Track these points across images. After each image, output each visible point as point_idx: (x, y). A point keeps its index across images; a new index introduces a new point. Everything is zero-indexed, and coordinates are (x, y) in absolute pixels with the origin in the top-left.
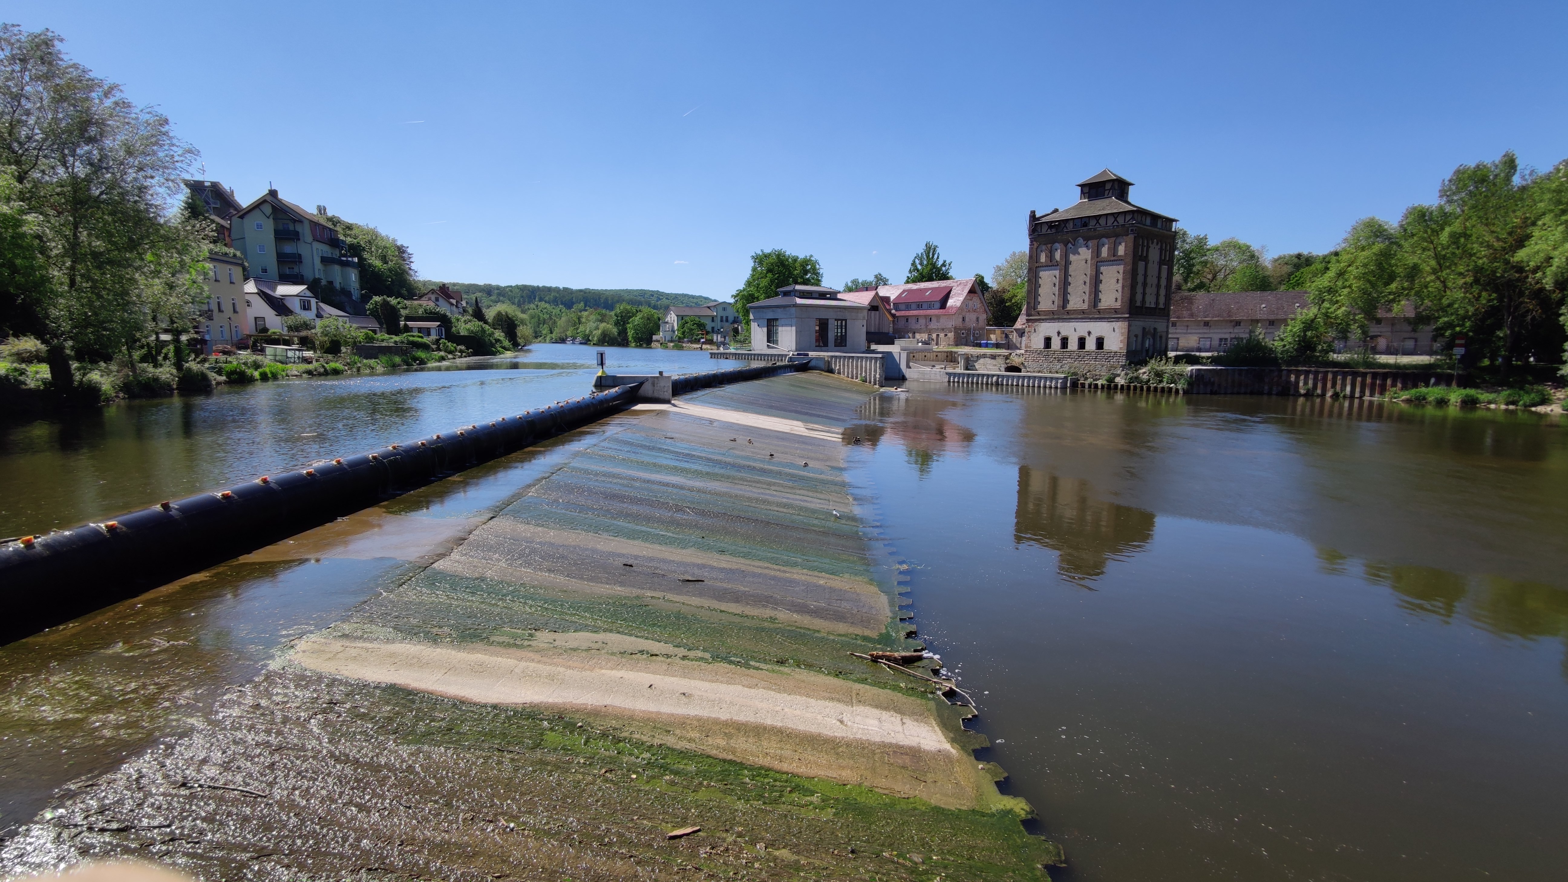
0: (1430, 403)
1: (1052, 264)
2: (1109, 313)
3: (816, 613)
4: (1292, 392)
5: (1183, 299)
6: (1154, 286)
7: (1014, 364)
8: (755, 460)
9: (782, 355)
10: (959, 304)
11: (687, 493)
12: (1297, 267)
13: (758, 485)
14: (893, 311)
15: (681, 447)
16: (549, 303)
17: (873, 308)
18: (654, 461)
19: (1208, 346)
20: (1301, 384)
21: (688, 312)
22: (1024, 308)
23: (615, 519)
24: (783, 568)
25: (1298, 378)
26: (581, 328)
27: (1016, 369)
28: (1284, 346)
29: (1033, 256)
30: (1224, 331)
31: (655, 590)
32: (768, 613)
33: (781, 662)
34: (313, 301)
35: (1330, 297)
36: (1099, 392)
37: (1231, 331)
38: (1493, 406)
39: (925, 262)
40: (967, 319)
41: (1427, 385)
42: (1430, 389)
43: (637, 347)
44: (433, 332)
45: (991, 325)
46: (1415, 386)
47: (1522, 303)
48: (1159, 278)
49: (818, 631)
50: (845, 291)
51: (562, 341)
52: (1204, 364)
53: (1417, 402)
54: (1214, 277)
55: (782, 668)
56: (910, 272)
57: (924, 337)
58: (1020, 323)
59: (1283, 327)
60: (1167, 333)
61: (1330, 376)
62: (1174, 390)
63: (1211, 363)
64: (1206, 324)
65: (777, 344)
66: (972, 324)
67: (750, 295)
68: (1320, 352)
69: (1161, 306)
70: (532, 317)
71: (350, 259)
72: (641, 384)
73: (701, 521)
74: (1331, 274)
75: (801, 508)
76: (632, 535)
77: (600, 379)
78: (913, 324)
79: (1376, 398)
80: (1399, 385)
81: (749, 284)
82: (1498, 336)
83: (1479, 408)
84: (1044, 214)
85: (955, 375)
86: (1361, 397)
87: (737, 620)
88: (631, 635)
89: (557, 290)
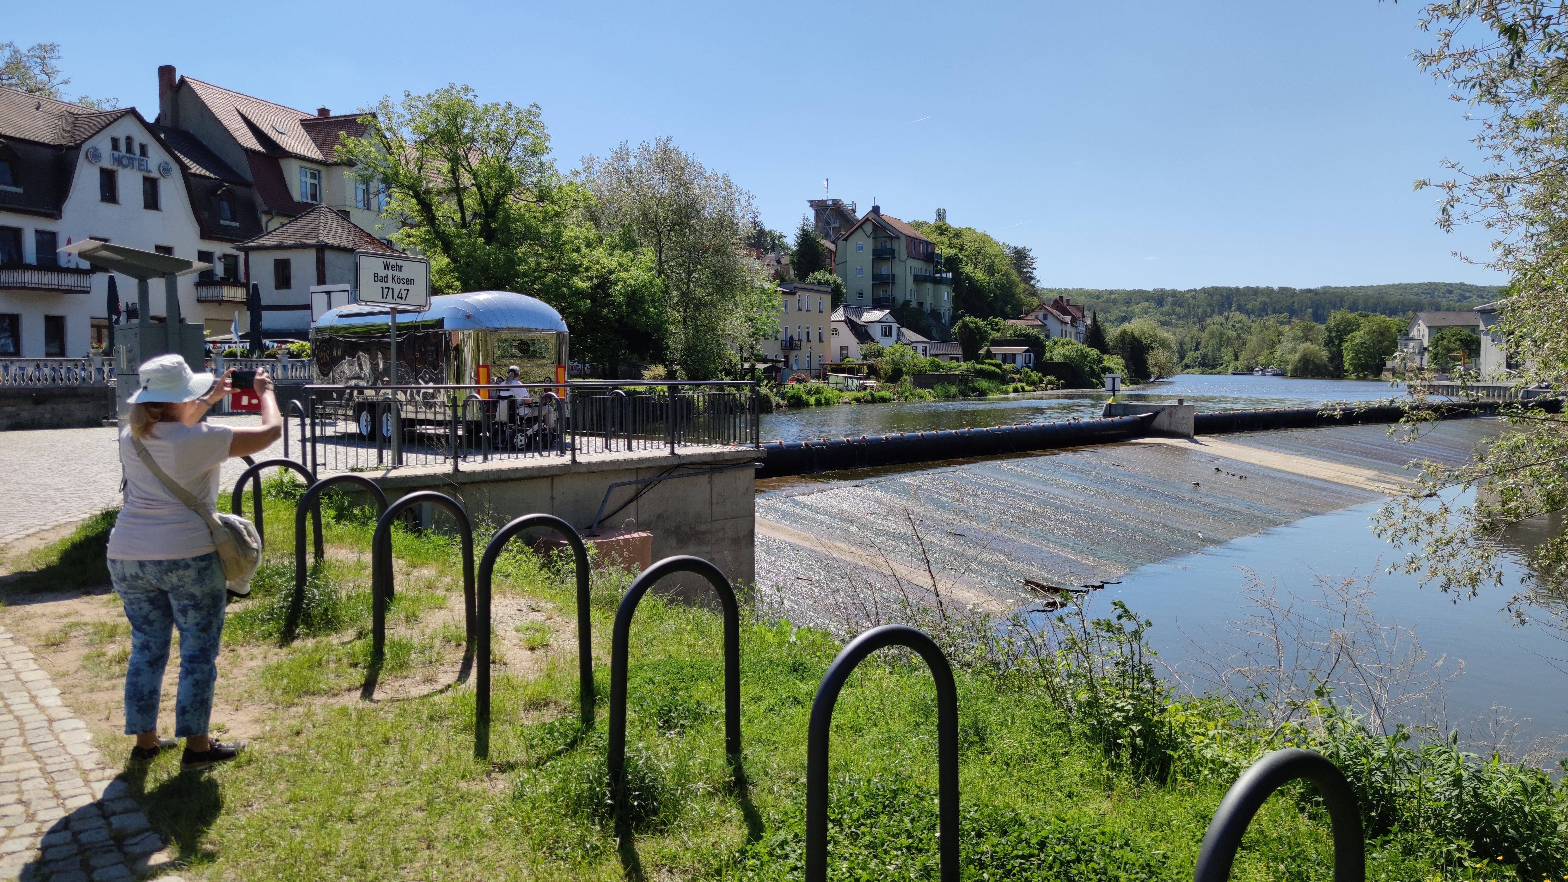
16: (1250, 312)
21: (1450, 320)
26: (1275, 351)
34: (895, 326)
44: (1019, 359)
71: (944, 275)
72: (1156, 414)
77: (1109, 406)
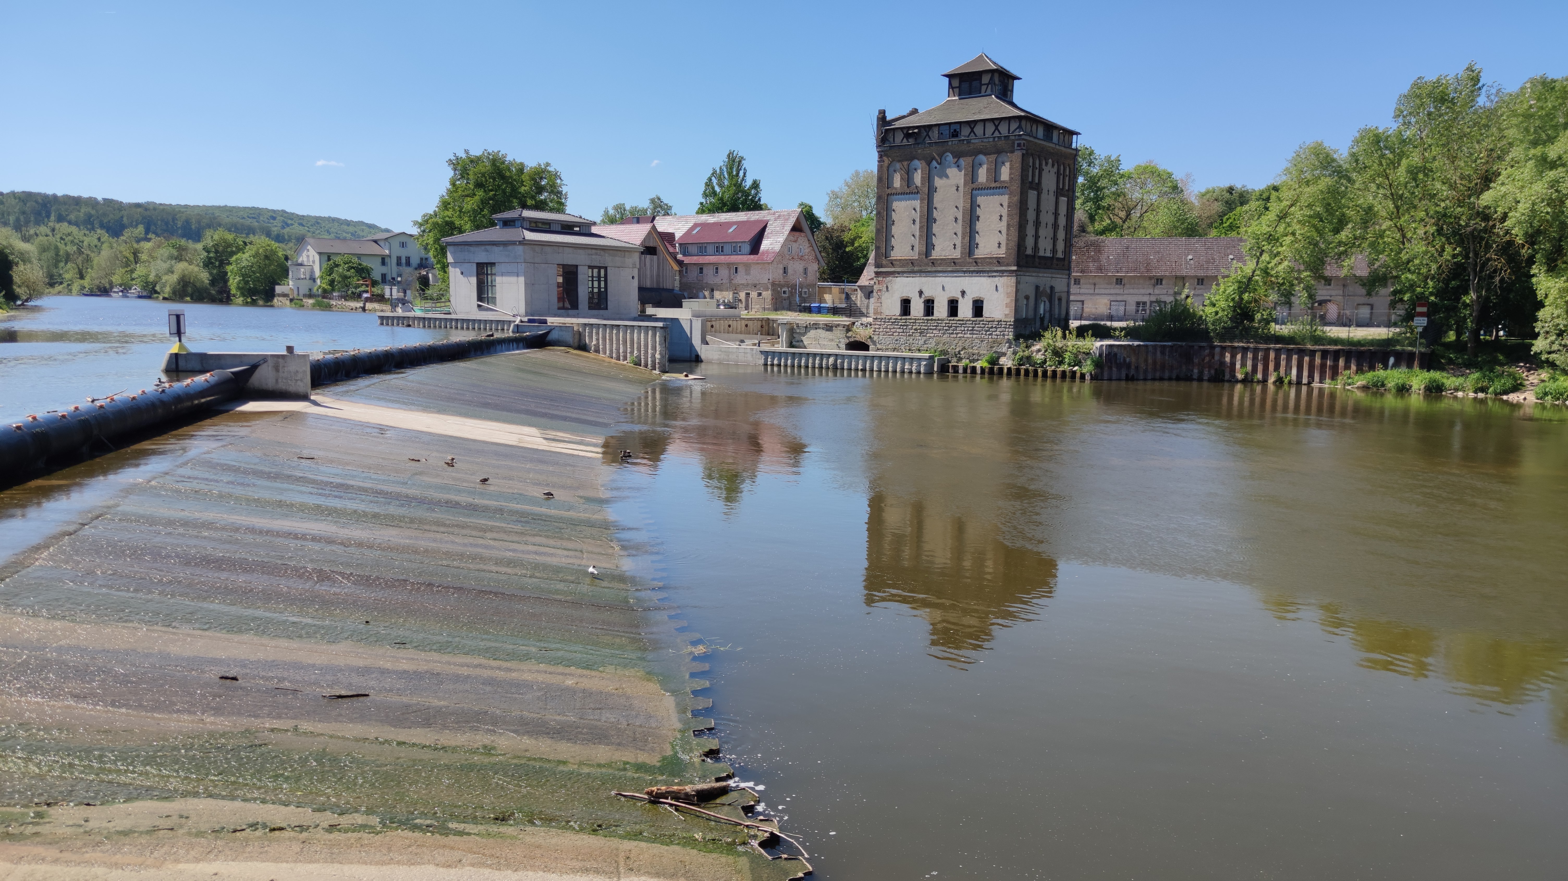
0: (1389, 390)
1: (909, 191)
2: (990, 264)
3: (561, 732)
4: (1227, 377)
5: (1088, 245)
6: (1050, 226)
7: (858, 338)
8: (459, 491)
9: (503, 322)
10: (777, 247)
11: (339, 549)
12: (1230, 206)
13: (465, 532)
14: (680, 257)
15: (327, 473)
16: (77, 224)
17: (649, 250)
18: (279, 498)
19: (1122, 313)
20: (1238, 366)
21: (337, 247)
22: (872, 256)
23: (205, 599)
24: (505, 664)
25: (1233, 357)
26: (140, 270)
27: (863, 346)
28: (1217, 313)
29: (884, 179)
30: (1143, 291)
31: (279, 717)
32: (481, 739)
33: (502, 819)
35: (1270, 247)
36: (978, 377)
37: (1151, 291)
38: (1460, 394)
39: (726, 183)
40: (790, 271)
41: (1386, 367)
42: (1389, 371)
43: (246, 304)
45: (825, 280)
46: (1372, 368)
47: (1489, 259)
48: (1056, 214)
49: (564, 763)
50: (603, 222)
51: (104, 291)
52: (1117, 338)
53: (1375, 389)
54: (1128, 215)
55: (503, 829)
56: (705, 195)
57: (727, 296)
58: (866, 278)
59: (1214, 287)
60: (1068, 293)
61: (1272, 355)
62: (1078, 375)
63: (1125, 336)
64: (1119, 281)
65: (495, 304)
66: (798, 279)
67: (447, 223)
68: (1260, 322)
69: (1060, 255)
70: (44, 249)
72: (254, 368)
73: (365, 594)
74: (1271, 216)
75: (536, 566)
76: (237, 626)
77: (176, 357)
78: (709, 277)
79: (1327, 385)
80: (1354, 367)
81: (445, 205)
82: (1464, 303)
83: (1446, 396)
84: (897, 116)
85: (773, 354)
86: (1309, 383)
87: (427, 755)
88: (233, 798)
89: (92, 202)
